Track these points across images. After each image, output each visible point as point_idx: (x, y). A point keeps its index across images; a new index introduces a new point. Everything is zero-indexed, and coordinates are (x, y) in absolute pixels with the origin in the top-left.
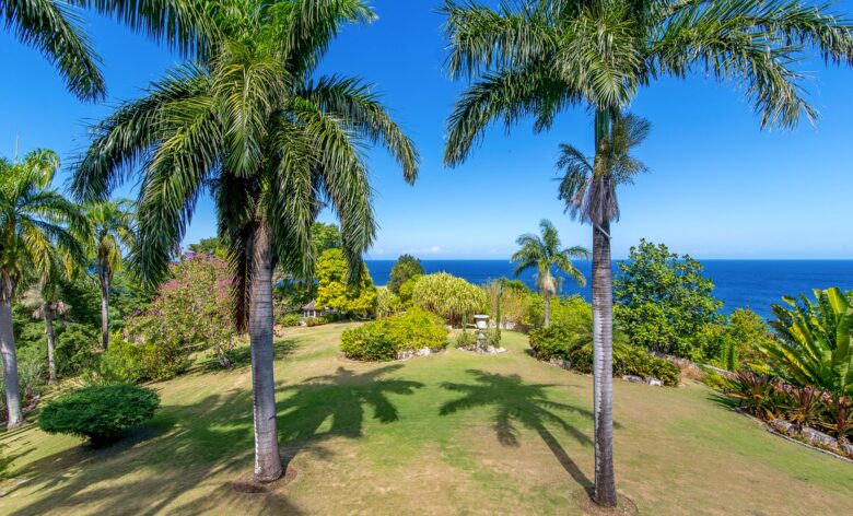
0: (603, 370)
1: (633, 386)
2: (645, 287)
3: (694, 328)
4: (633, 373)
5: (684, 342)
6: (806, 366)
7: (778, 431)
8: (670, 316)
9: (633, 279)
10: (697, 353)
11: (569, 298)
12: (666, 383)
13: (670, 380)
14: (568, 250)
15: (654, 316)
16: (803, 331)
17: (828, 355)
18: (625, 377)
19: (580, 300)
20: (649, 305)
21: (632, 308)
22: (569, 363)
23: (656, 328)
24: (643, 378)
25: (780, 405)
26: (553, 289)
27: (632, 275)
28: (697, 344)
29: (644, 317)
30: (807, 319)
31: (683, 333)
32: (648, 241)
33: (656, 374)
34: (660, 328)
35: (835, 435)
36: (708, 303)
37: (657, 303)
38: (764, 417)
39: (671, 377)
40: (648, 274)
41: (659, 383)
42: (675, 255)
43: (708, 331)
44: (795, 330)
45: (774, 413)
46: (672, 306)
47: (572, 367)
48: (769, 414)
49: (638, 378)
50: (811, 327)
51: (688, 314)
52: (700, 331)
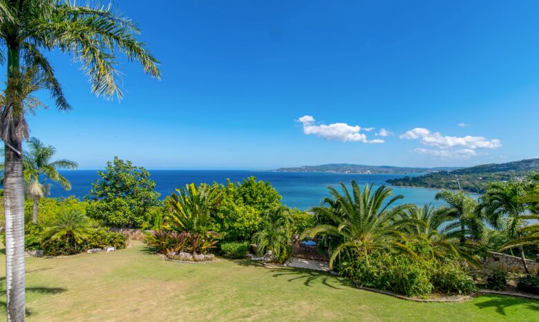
0: (14, 254)
1: (95, 255)
2: (116, 188)
3: (145, 211)
4: (96, 247)
5: (139, 219)
6: (183, 223)
7: (170, 259)
8: (131, 205)
9: (109, 183)
10: (145, 225)
11: (65, 200)
12: (118, 248)
13: (120, 245)
14: (56, 163)
15: (121, 205)
16: (182, 205)
17: (190, 214)
18: (89, 251)
19: (75, 200)
20: (118, 199)
21: (107, 202)
22: (42, 252)
23: (121, 214)
24: (102, 248)
25: (172, 245)
26: (41, 194)
27: (107, 179)
28: (146, 219)
29: (115, 208)
30: (184, 199)
31: (138, 214)
32: (119, 158)
33: (112, 243)
34: (124, 213)
35: (192, 253)
36: (152, 195)
37: (124, 197)
38: (165, 253)
39: (121, 243)
40: (118, 179)
41: (113, 249)
42: (135, 167)
43: (152, 211)
44: (179, 205)
45: (170, 249)
46: (133, 198)
47: (44, 254)
48: (168, 250)
49: (98, 249)
50: (185, 203)
51: (142, 203)
52: (148, 212)
